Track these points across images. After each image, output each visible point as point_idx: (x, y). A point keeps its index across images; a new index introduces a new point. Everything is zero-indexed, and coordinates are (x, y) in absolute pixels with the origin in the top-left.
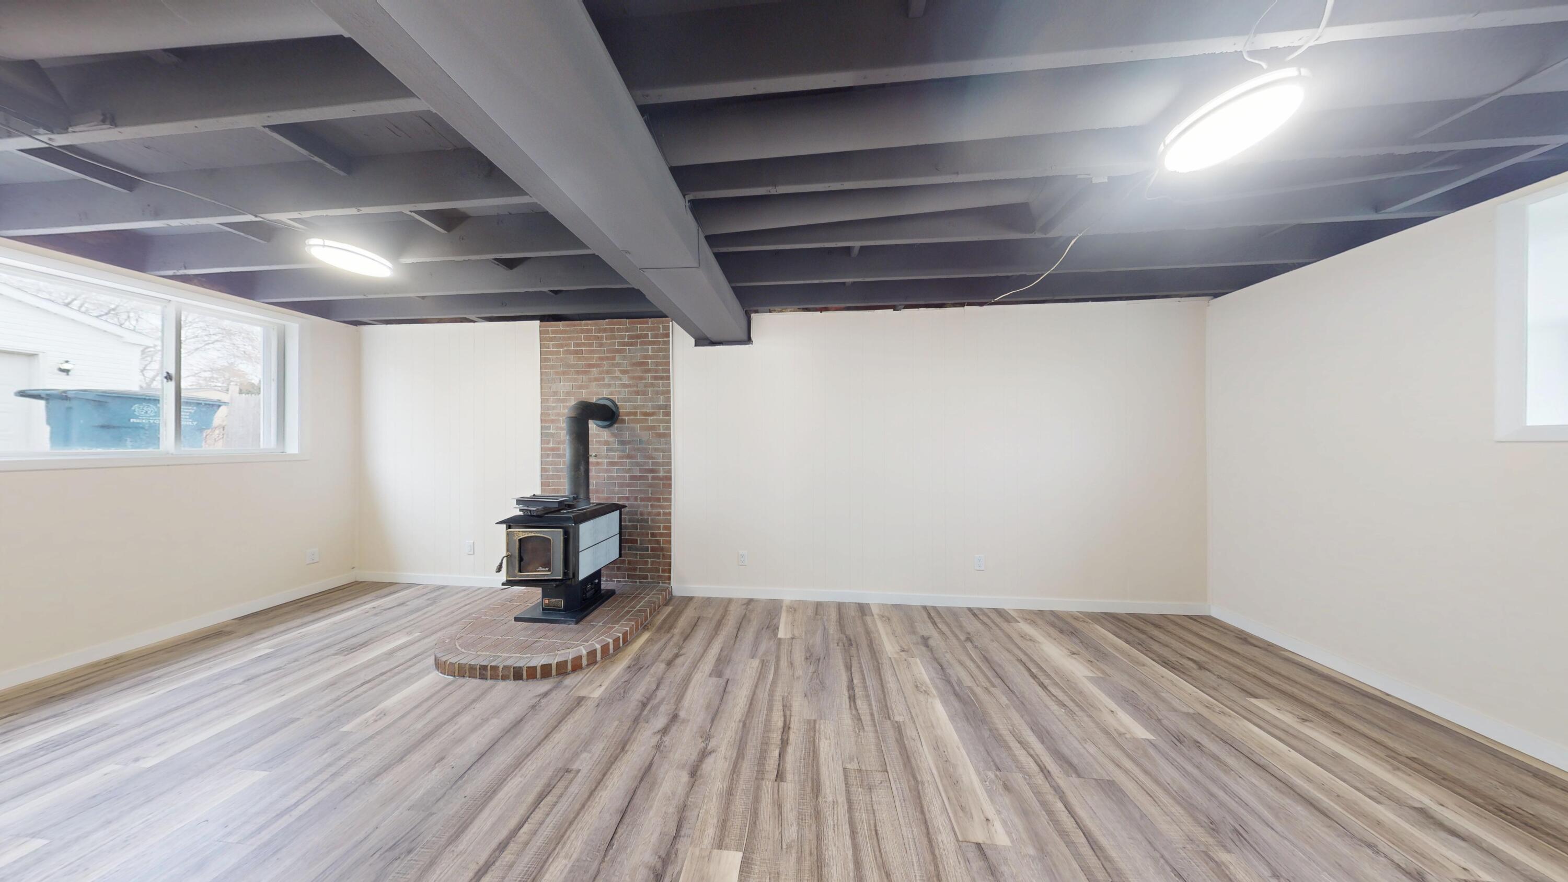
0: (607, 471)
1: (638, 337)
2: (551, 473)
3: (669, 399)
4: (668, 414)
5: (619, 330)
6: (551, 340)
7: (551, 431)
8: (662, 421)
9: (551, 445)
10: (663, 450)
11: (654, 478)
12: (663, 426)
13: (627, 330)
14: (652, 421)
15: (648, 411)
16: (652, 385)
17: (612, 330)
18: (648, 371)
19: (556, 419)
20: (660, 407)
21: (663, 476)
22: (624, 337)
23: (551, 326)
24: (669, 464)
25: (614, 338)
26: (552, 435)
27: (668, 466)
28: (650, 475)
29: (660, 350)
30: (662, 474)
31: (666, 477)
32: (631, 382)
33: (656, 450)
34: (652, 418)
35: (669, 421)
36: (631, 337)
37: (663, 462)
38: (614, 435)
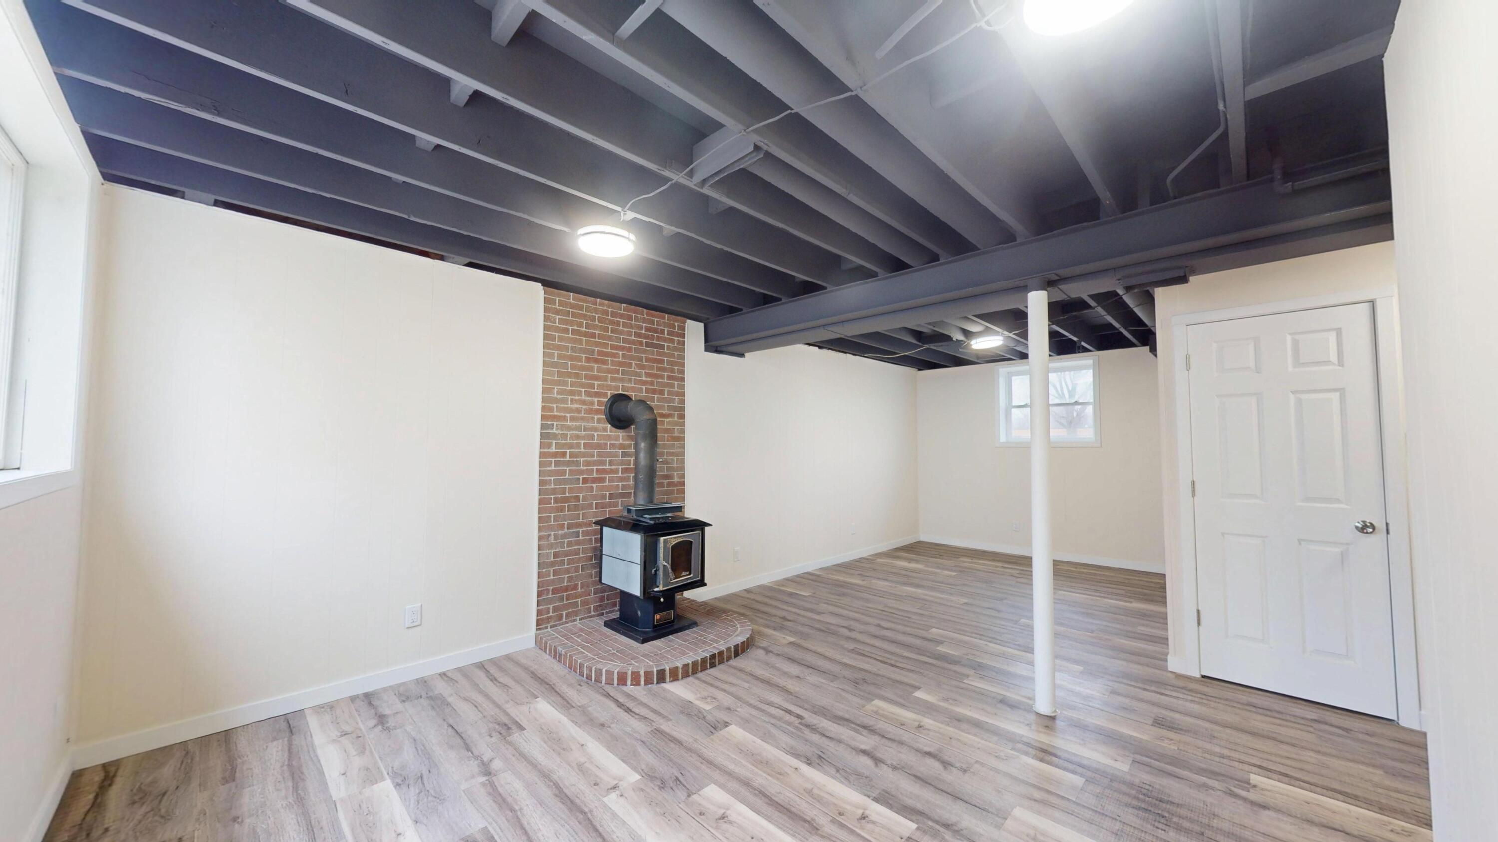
0: (621, 479)
1: (655, 331)
2: (553, 486)
3: (682, 402)
4: (682, 417)
5: (637, 319)
6: (557, 312)
7: (554, 431)
8: (676, 424)
9: (553, 449)
10: (676, 454)
11: (669, 484)
12: (677, 429)
13: (644, 321)
14: (668, 423)
15: (664, 412)
16: (668, 385)
17: (630, 318)
18: (664, 370)
19: (562, 416)
20: (675, 409)
21: (677, 481)
22: (641, 328)
23: (559, 296)
24: (683, 468)
25: (631, 327)
26: (555, 436)
27: (681, 471)
28: (666, 481)
29: (675, 349)
30: (676, 479)
31: (679, 482)
32: (648, 379)
33: (672, 454)
34: (667, 420)
35: (683, 424)
36: (647, 329)
37: (677, 467)
38: (630, 438)
